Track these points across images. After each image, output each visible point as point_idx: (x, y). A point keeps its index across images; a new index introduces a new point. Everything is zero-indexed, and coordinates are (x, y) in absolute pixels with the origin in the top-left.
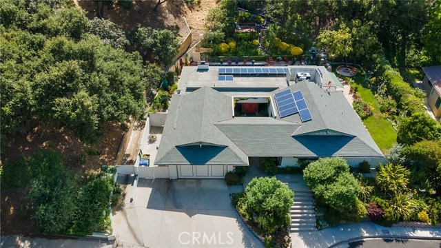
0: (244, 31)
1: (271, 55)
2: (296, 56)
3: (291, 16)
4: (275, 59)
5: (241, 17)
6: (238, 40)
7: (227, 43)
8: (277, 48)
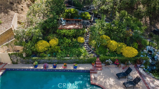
0: (68, 27)
1: (98, 56)
2: (130, 59)
3: (119, 12)
4: (103, 61)
5: (68, 13)
6: (61, 37)
7: (48, 41)
8: (106, 47)
